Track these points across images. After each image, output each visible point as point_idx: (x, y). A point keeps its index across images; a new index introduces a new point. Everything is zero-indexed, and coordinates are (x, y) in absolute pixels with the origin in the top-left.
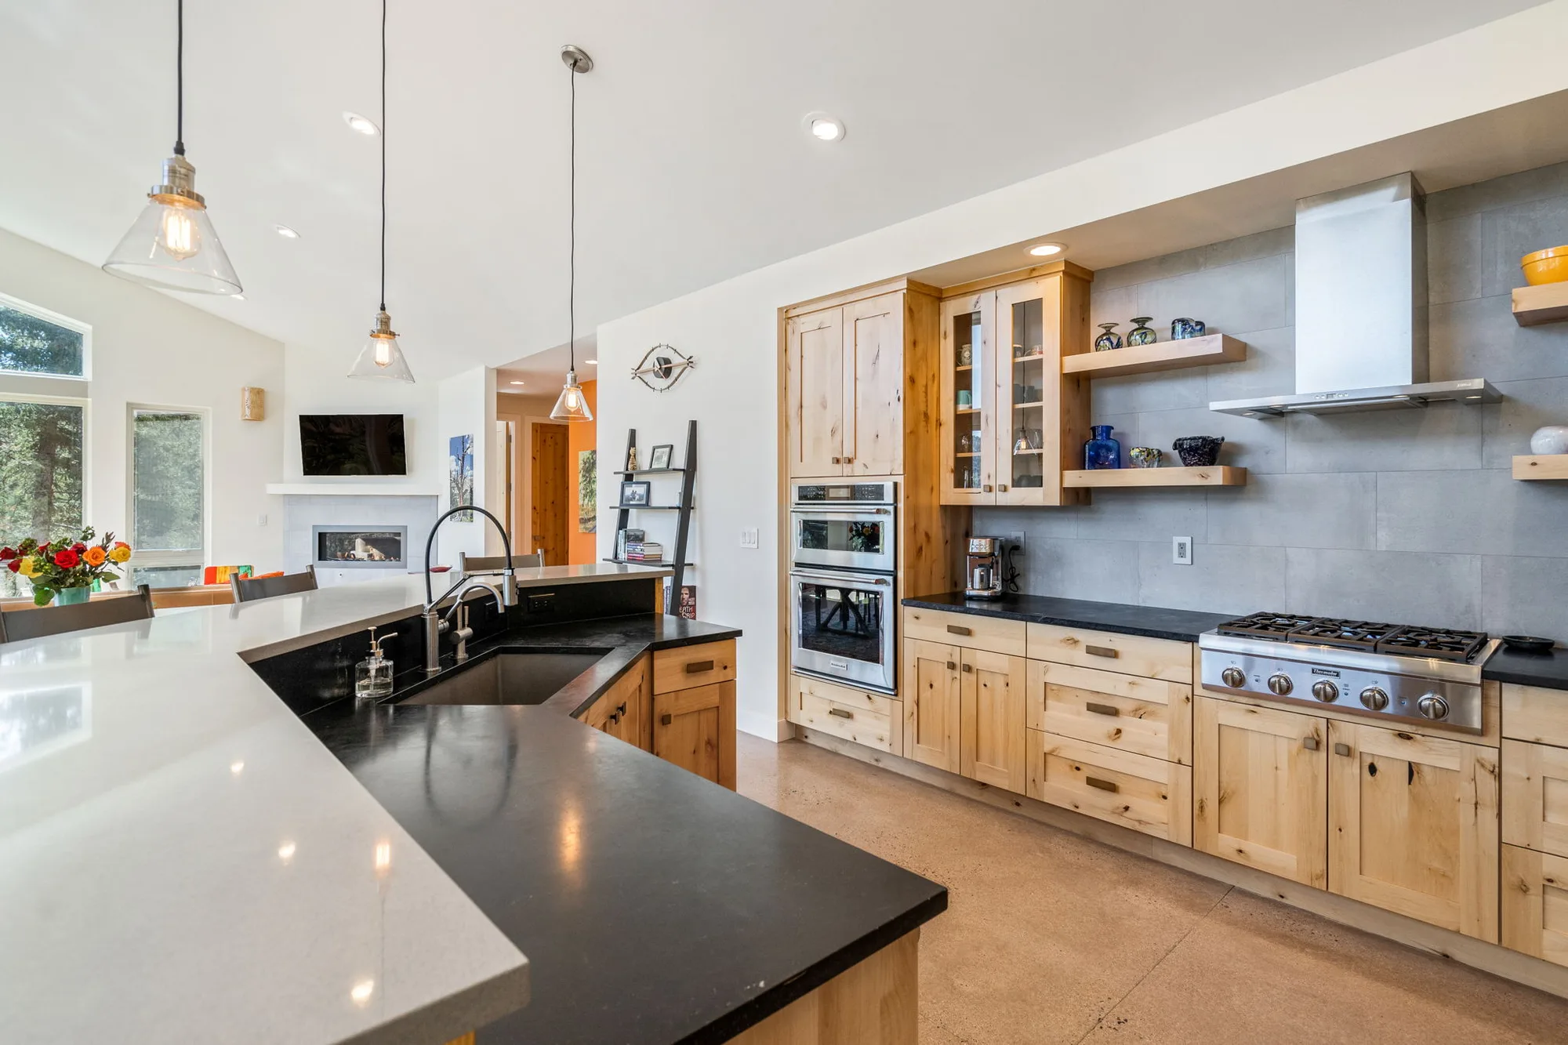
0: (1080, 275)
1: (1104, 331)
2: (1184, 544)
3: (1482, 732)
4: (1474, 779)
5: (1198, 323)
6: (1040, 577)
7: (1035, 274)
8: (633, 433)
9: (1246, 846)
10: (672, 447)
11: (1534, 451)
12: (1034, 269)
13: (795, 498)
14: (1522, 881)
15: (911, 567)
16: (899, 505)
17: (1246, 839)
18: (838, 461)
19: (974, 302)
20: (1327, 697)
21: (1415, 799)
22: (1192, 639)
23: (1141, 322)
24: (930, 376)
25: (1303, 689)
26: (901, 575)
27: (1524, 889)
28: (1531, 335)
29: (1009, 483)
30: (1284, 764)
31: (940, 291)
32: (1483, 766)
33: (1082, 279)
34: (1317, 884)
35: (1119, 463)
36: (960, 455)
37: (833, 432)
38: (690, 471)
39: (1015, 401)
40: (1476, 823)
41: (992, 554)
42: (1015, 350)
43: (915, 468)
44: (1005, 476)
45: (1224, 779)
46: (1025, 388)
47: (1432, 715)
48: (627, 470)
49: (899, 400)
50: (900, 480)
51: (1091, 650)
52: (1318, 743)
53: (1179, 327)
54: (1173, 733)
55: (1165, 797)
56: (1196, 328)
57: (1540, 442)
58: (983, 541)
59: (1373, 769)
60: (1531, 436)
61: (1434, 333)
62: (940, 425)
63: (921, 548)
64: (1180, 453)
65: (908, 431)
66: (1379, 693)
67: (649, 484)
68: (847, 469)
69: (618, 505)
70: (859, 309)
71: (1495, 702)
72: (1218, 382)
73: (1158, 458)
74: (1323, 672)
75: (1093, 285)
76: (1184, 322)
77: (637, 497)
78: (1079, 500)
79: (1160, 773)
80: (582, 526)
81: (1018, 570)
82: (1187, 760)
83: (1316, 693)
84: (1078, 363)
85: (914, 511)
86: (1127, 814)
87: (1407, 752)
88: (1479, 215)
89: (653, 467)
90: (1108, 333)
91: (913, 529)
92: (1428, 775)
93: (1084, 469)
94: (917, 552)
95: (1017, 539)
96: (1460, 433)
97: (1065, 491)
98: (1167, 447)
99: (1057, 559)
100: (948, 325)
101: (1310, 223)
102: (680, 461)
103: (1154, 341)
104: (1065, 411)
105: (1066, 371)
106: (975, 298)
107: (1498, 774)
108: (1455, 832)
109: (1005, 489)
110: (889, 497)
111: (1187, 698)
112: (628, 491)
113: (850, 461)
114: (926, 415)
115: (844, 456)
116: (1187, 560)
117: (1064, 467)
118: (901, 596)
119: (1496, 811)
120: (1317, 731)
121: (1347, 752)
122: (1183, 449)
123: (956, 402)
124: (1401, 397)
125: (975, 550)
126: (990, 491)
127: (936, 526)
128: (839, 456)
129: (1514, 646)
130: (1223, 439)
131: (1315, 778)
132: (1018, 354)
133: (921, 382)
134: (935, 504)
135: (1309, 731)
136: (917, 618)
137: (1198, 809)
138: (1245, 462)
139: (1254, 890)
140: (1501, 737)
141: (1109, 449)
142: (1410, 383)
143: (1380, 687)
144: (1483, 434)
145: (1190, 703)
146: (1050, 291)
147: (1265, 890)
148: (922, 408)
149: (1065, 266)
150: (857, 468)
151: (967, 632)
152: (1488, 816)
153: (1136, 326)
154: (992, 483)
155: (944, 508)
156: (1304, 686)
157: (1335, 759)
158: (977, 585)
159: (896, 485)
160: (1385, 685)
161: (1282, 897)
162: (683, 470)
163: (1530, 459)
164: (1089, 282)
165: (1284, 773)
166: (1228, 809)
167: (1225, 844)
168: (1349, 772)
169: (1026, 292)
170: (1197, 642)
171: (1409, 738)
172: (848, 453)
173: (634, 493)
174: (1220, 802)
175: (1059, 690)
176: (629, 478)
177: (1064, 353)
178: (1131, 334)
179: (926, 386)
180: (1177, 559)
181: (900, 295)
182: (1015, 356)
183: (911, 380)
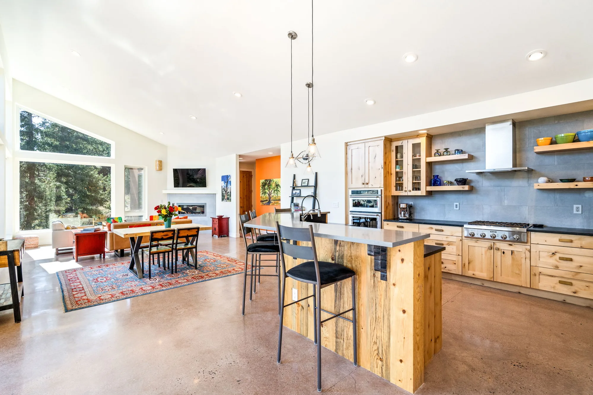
0: (430, 137)
1: (436, 151)
2: (457, 205)
3: (527, 243)
4: (525, 253)
5: (461, 150)
6: (418, 214)
7: (418, 136)
8: (295, 175)
9: (475, 273)
10: (308, 180)
11: (539, 182)
12: (418, 135)
13: (350, 193)
14: (535, 273)
15: (385, 211)
16: (382, 195)
17: (475, 271)
18: (364, 184)
19: (401, 143)
20: (494, 238)
21: (513, 259)
22: (462, 226)
23: (446, 150)
24: (389, 162)
25: (488, 236)
26: (383, 213)
27: (535, 275)
28: (539, 156)
29: (411, 189)
30: (484, 253)
31: (391, 139)
32: (527, 250)
33: (430, 138)
34: (491, 280)
35: (440, 185)
36: (397, 182)
37: (362, 176)
38: (316, 187)
39: (413, 168)
40: (525, 262)
41: (406, 208)
42: (413, 155)
43: (386, 186)
44: (410, 188)
45: (470, 257)
46: (416, 165)
47: (516, 239)
48: (293, 186)
49: (382, 168)
50: (383, 189)
51: (436, 230)
52: (491, 248)
53: (457, 152)
54: (457, 249)
55: (455, 264)
56: (461, 152)
57: (540, 180)
58: (403, 205)
59: (504, 253)
60: (538, 179)
61: (517, 155)
62: (391, 174)
63: (387, 206)
64: (457, 182)
65: (384, 176)
66: (505, 235)
67: (300, 190)
68: (366, 186)
69: (291, 196)
70: (370, 144)
71: (529, 236)
72: (465, 165)
73: (451, 183)
74: (493, 232)
75: (432, 139)
76: (458, 150)
77: (297, 194)
78: (430, 194)
79: (454, 258)
80: (262, 203)
81: (412, 212)
82: (461, 254)
83: (491, 237)
84: (430, 159)
85: (386, 197)
86: (446, 269)
87: (511, 248)
88: (528, 128)
89: (302, 185)
90: (438, 152)
91: (386, 202)
92: (516, 253)
93: (431, 186)
94: (386, 208)
95: (412, 204)
96: (523, 178)
97: (427, 192)
98: (453, 180)
99: (423, 209)
100: (394, 148)
101: (489, 128)
102: (312, 183)
103: (450, 155)
104: (427, 172)
105: (427, 161)
106: (401, 141)
107: (530, 251)
108: (521, 265)
109: (410, 191)
110: (379, 193)
111: (461, 240)
112: (294, 192)
113: (367, 184)
114: (388, 172)
115: (366, 182)
116: (458, 209)
117: (426, 186)
118: (383, 219)
119: (530, 259)
120: (491, 245)
121: (498, 249)
122: (458, 181)
123: (396, 168)
124: (510, 170)
125: (402, 207)
126: (406, 192)
127: (390, 201)
128: (364, 183)
129: (535, 226)
130: (468, 179)
131: (491, 256)
132: (414, 156)
133: (387, 163)
134: (390, 195)
135: (489, 245)
136: (388, 224)
137: (464, 266)
138: (472, 184)
139: (476, 283)
140: (531, 243)
141: (438, 181)
142: (512, 167)
143: (505, 234)
144: (529, 178)
145: (461, 241)
146: (423, 141)
147: (479, 283)
148: (388, 170)
149: (427, 135)
150: (370, 185)
151: (402, 227)
152: (528, 261)
153: (445, 150)
154: (407, 190)
155: (392, 196)
156: (488, 235)
157: (495, 251)
158: (402, 215)
159: (381, 190)
160: (507, 234)
161: (483, 284)
162: (314, 186)
163: (538, 184)
164: (431, 138)
165: (484, 256)
166: (471, 265)
167: (470, 273)
168: (499, 253)
169: (416, 141)
170: (463, 226)
171: (512, 245)
172: (367, 182)
173: (296, 193)
174: (469, 263)
175: (428, 240)
176: (294, 188)
177: (426, 157)
178: (444, 152)
179: (388, 164)
180: (455, 208)
181: (383, 141)
182: (413, 157)
183: (385, 163)
